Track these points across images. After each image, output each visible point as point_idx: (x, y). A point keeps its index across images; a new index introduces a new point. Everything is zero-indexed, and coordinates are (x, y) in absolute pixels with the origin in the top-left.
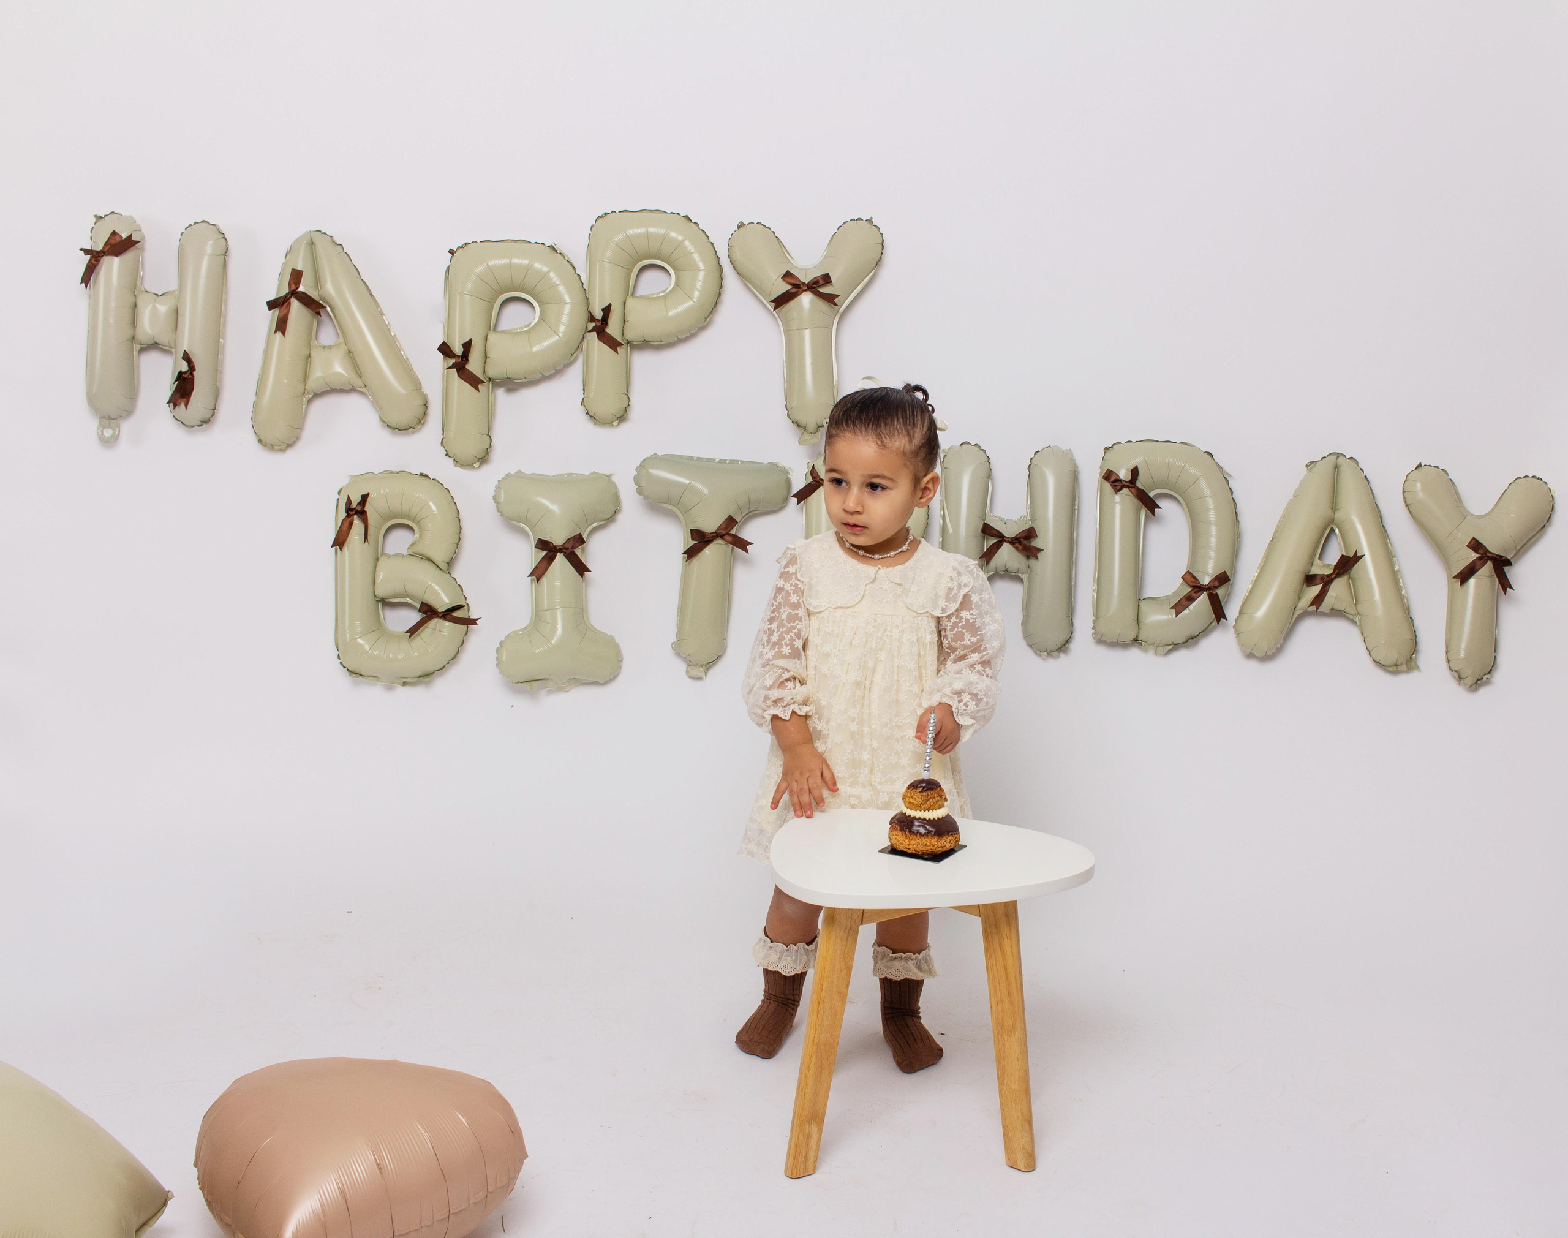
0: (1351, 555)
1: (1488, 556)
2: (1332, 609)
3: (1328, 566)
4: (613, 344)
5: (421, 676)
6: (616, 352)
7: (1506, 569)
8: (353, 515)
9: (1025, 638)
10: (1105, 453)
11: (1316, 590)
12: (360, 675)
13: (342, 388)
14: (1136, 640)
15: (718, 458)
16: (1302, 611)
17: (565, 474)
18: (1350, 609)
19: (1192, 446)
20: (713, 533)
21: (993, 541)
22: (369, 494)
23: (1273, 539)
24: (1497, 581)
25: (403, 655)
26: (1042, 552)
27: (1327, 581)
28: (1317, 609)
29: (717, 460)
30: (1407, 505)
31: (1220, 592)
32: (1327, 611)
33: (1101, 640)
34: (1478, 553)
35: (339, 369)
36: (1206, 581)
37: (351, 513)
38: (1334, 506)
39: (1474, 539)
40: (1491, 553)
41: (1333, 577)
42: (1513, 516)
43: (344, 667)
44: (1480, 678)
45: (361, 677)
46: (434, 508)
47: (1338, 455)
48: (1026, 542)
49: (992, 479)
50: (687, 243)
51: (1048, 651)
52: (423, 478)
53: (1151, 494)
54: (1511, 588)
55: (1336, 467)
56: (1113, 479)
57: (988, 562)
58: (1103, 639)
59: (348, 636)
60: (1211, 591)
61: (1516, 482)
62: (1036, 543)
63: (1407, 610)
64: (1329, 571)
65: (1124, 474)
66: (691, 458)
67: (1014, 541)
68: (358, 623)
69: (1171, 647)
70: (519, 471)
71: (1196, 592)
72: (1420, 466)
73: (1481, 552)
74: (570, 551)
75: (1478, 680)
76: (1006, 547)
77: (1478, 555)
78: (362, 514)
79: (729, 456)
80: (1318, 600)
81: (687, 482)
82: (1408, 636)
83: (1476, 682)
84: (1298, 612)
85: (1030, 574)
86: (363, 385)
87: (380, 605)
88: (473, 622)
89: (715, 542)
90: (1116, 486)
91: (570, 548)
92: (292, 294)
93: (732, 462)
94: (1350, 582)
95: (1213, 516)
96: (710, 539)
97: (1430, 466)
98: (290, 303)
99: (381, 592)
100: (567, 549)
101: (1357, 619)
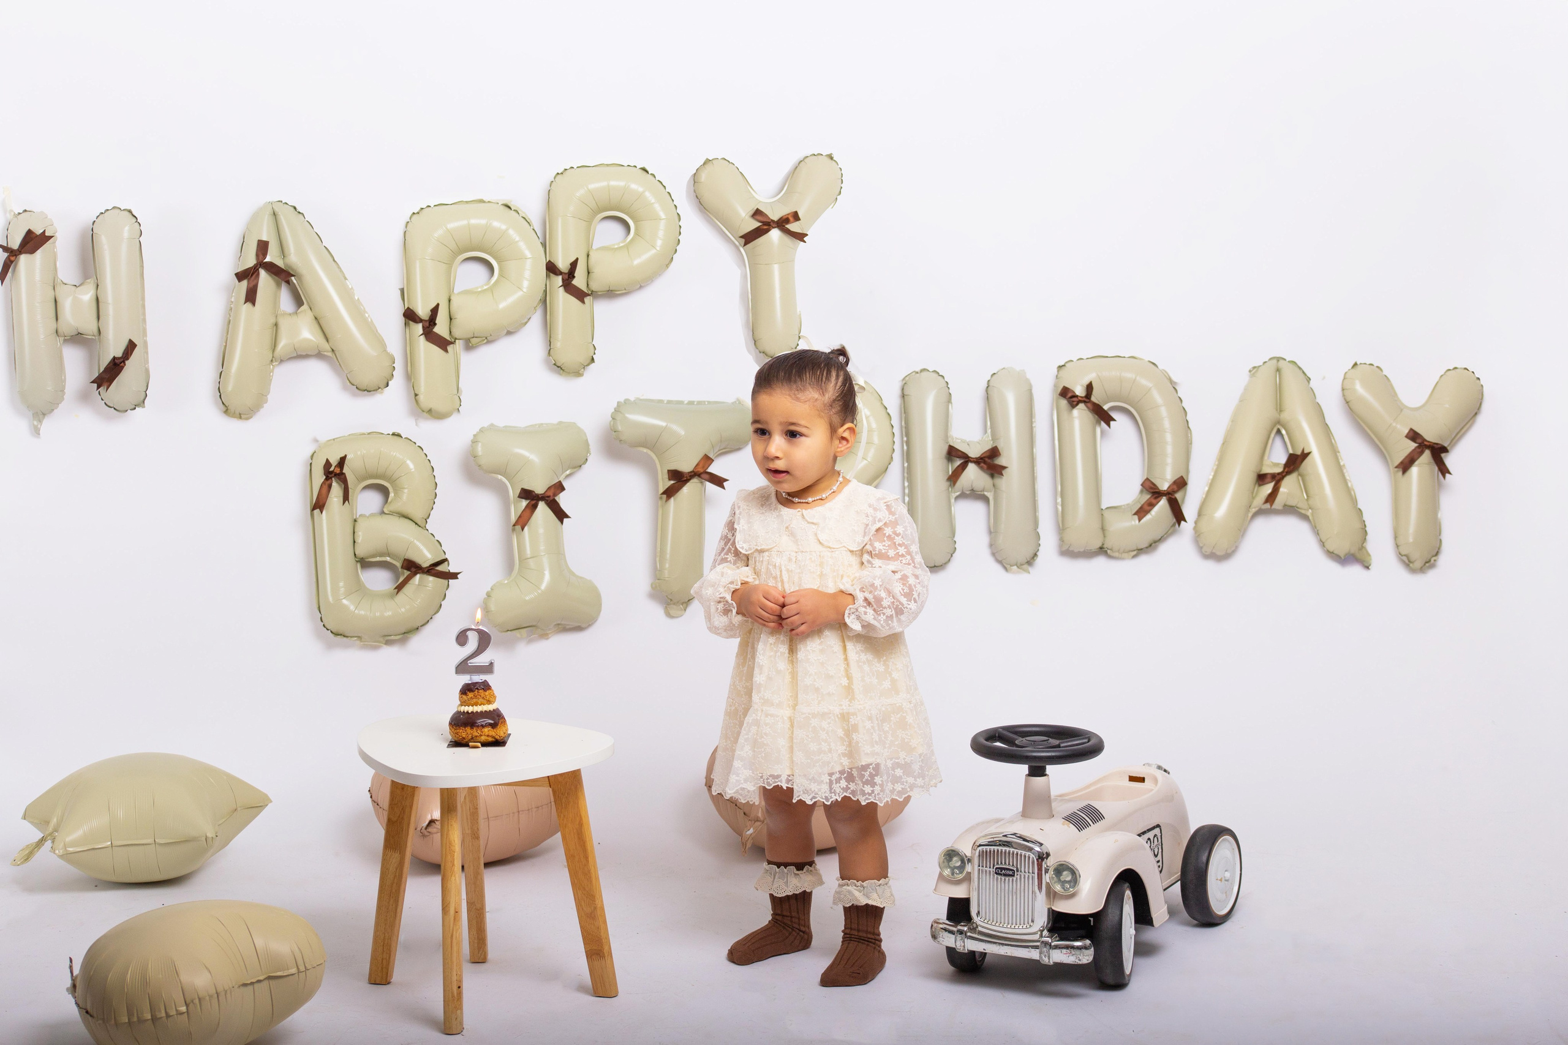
0: (1299, 453)
1: (1426, 445)
2: (1285, 505)
3: (1276, 465)
4: (580, 295)
5: (405, 633)
6: (583, 302)
7: (1443, 455)
8: (331, 478)
9: (993, 554)
10: (1058, 371)
11: (1268, 488)
12: (344, 636)
13: (308, 353)
14: (1101, 548)
15: (686, 399)
16: (1257, 509)
17: (536, 425)
18: (1302, 505)
19: (1140, 359)
20: (691, 472)
21: (958, 462)
22: (346, 456)
23: (1223, 444)
24: (1437, 468)
25: (390, 613)
26: (1006, 470)
27: (1278, 478)
28: (1271, 505)
29: (686, 402)
30: (1347, 402)
31: (1178, 496)
32: (1280, 508)
33: (1068, 552)
34: (1416, 443)
35: (306, 333)
36: (1164, 486)
37: (330, 476)
38: (1280, 407)
39: (1411, 430)
40: (1429, 442)
41: (1284, 474)
42: (1447, 406)
43: (328, 630)
44: (1428, 560)
45: (345, 639)
46: (411, 466)
47: (1278, 359)
48: (989, 461)
49: (951, 403)
50: (647, 194)
51: (1018, 565)
52: (396, 437)
53: (1106, 407)
54: (1450, 473)
55: (1278, 370)
56: (1070, 395)
57: (954, 483)
58: (1071, 549)
59: (331, 599)
60: (1170, 496)
61: (1447, 374)
62: (1001, 461)
63: (1354, 501)
64: (1279, 470)
65: (1080, 391)
66: (661, 401)
67: (979, 461)
68: (341, 584)
69: (1135, 553)
70: (492, 425)
71: (1156, 498)
72: (1356, 364)
73: (1419, 441)
74: (551, 498)
75: (1427, 562)
76: (972, 468)
77: (1416, 445)
78: (341, 477)
79: (696, 398)
80: (1271, 498)
81: (664, 424)
82: (1358, 525)
83: (1425, 564)
84: (1254, 510)
85: (995, 492)
86: (330, 349)
87: (359, 565)
88: (454, 576)
89: (692, 481)
90: (1073, 401)
91: (552, 495)
92: (260, 265)
93: (699, 403)
94: (1300, 478)
95: (1167, 424)
96: (689, 478)
97: (1365, 364)
98: (258, 275)
99: (361, 552)
100: (549, 497)
101: (1309, 513)
